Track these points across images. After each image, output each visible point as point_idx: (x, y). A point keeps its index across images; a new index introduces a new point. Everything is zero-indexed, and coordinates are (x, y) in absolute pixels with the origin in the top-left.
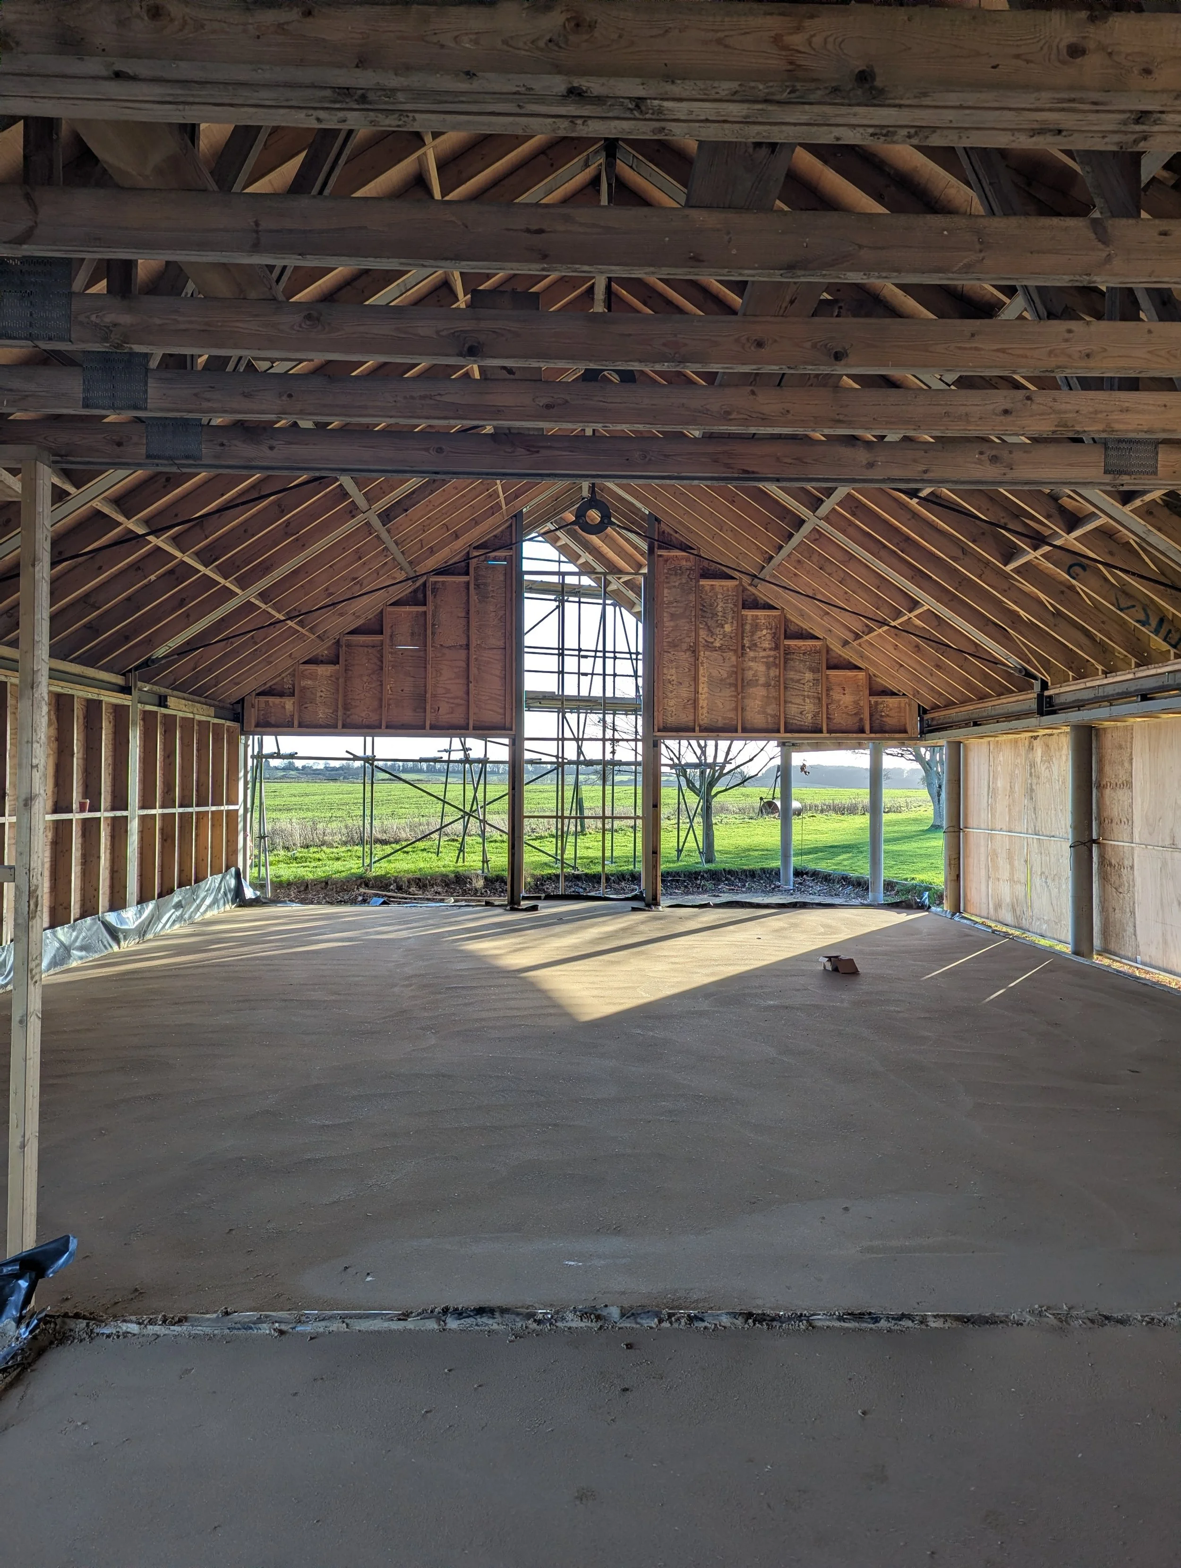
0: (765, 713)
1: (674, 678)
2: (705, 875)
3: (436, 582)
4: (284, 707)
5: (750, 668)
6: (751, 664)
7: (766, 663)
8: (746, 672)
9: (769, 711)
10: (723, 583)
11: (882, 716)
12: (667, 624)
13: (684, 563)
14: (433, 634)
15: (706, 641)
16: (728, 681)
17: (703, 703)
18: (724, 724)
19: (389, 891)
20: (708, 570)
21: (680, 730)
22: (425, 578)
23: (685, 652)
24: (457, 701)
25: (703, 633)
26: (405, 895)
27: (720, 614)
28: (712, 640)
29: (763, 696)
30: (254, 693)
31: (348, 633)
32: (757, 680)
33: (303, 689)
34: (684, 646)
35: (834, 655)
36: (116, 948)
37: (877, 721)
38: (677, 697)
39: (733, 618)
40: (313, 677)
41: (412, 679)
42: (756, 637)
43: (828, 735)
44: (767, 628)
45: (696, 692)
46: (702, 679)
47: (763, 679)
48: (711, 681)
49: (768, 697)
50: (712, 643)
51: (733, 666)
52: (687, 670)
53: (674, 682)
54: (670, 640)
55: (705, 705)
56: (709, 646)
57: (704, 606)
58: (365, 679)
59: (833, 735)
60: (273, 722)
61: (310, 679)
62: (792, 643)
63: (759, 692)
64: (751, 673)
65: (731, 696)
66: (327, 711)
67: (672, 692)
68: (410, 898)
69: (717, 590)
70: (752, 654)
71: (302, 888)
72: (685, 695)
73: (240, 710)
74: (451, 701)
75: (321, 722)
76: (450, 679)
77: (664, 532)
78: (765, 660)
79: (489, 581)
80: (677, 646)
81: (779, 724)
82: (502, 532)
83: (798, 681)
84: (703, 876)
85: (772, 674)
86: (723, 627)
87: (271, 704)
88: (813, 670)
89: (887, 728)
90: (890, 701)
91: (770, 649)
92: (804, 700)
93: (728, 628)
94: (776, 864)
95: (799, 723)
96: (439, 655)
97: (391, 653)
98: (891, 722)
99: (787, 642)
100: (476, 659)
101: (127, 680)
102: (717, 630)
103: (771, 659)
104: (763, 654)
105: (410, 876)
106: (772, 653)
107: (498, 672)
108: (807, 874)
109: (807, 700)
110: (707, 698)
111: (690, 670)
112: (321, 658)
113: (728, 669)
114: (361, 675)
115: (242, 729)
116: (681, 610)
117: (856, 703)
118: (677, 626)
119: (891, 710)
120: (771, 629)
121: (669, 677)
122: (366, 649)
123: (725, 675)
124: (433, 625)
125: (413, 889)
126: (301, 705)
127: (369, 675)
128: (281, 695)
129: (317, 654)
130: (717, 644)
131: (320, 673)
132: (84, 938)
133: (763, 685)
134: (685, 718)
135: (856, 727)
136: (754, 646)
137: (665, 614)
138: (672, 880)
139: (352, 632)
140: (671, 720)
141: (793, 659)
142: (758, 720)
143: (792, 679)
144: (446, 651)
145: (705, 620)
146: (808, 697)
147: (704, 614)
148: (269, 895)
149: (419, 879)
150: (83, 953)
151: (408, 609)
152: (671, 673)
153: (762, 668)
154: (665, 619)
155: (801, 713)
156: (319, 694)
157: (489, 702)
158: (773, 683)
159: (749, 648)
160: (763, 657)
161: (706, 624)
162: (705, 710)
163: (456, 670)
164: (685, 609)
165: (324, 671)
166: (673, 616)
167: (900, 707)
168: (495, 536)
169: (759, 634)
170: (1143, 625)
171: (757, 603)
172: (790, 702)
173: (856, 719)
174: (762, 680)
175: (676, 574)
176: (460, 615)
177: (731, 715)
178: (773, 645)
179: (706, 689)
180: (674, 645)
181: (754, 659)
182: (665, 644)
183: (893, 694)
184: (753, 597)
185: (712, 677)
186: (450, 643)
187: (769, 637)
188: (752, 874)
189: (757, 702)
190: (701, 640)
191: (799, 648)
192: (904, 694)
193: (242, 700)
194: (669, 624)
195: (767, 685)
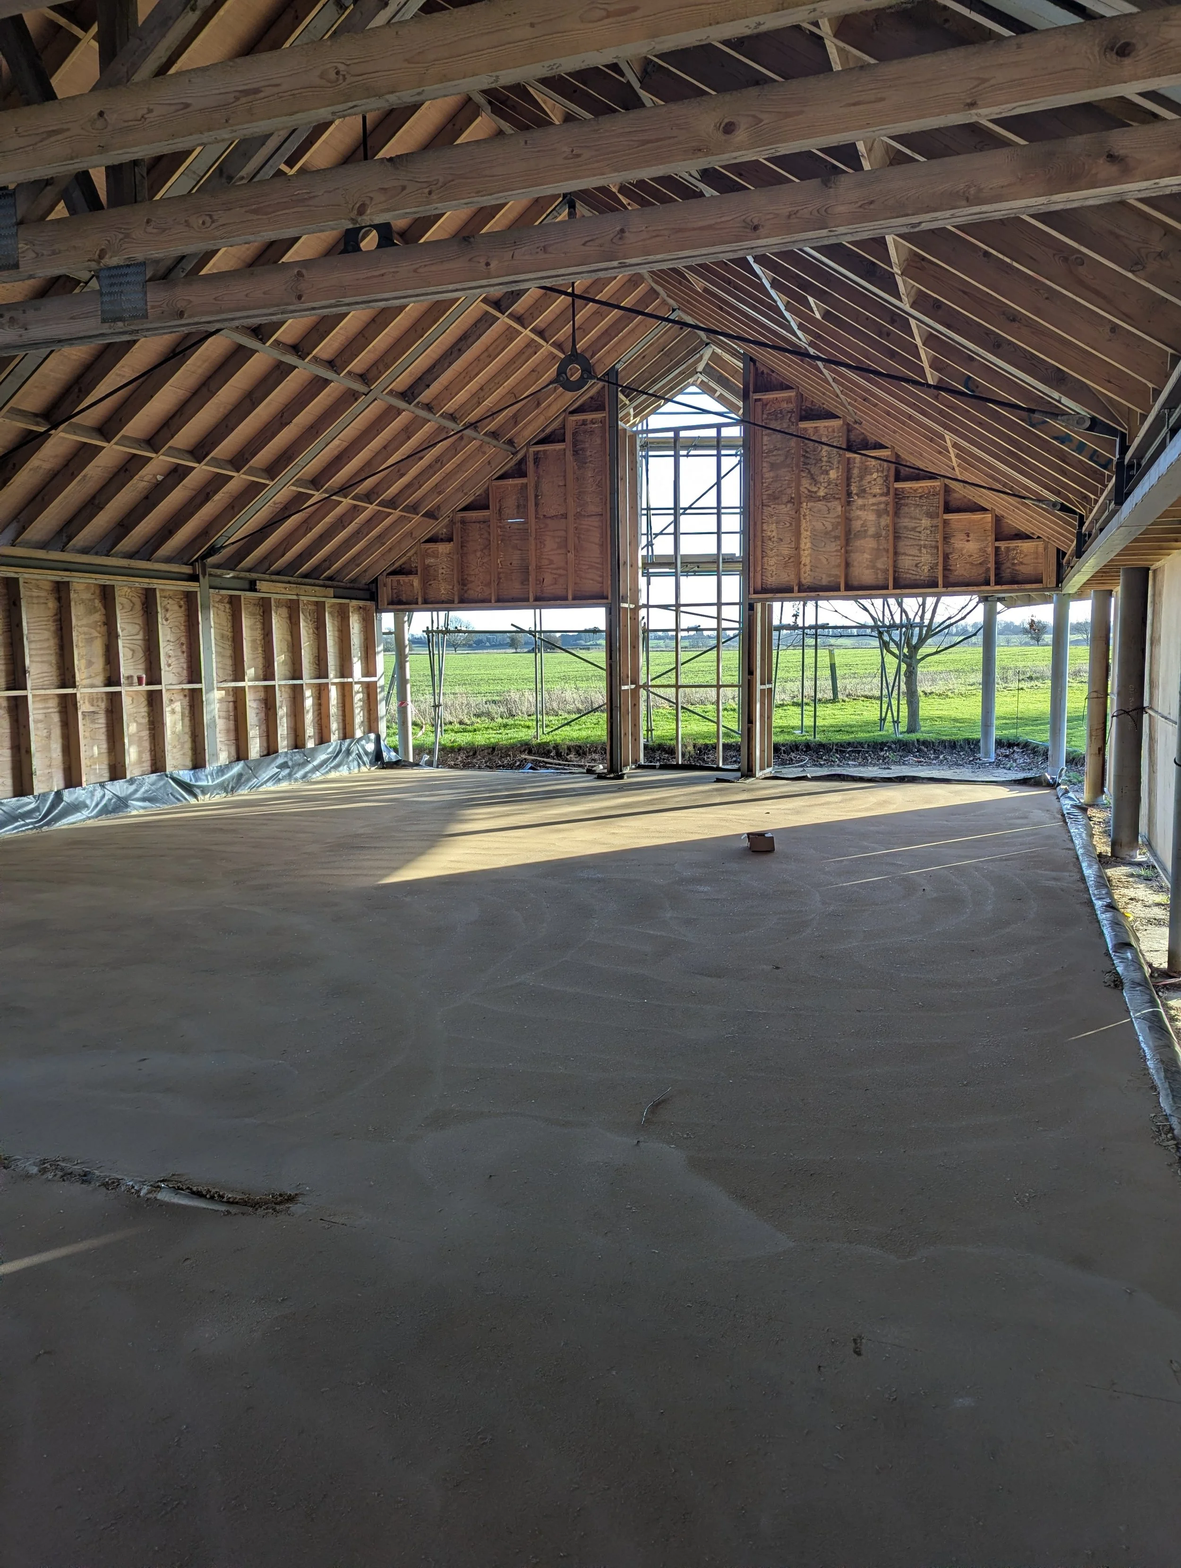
0: (874, 567)
1: (774, 534)
2: (893, 746)
3: (538, 452)
4: (412, 585)
5: (858, 518)
6: (859, 513)
7: (877, 510)
8: (853, 522)
9: (879, 565)
10: (826, 424)
11: (1013, 564)
12: (767, 475)
13: (785, 406)
14: (537, 505)
15: (809, 491)
16: (833, 534)
17: (806, 560)
18: (829, 582)
19: (548, 758)
20: (812, 410)
21: (784, 591)
22: (525, 449)
23: (786, 504)
24: (559, 572)
25: (806, 483)
26: (561, 762)
27: (825, 459)
28: (815, 489)
29: (873, 549)
30: (385, 573)
31: (460, 511)
32: (866, 531)
33: (427, 568)
34: (785, 499)
35: (956, 495)
36: (193, 801)
37: (1008, 570)
38: (777, 556)
39: (839, 462)
40: (435, 555)
41: (519, 552)
42: (864, 482)
43: (944, 590)
44: (878, 472)
45: (797, 548)
46: (804, 534)
47: (873, 529)
48: (814, 537)
49: (878, 549)
50: (816, 492)
51: (838, 517)
52: (788, 525)
53: (775, 539)
54: (769, 492)
55: (808, 562)
56: (812, 497)
57: (807, 452)
58: (479, 554)
59: (950, 589)
60: (404, 600)
61: (433, 557)
62: (907, 485)
63: (868, 544)
64: (860, 522)
65: (836, 551)
66: (448, 587)
67: (772, 550)
68: (565, 765)
69: (821, 432)
70: (860, 502)
71: (471, 754)
72: (786, 552)
73: (374, 590)
74: (554, 571)
75: (443, 598)
76: (552, 550)
77: (763, 373)
78: (875, 507)
79: (587, 445)
80: (778, 498)
81: (887, 579)
82: (598, 393)
83: (914, 529)
84: (890, 747)
85: (883, 523)
86: (827, 473)
87: (402, 582)
88: (930, 515)
89: (1020, 578)
90: (1025, 546)
91: (882, 495)
92: (920, 550)
93: (833, 474)
94: (977, 735)
95: (914, 577)
96: (542, 526)
97: (500, 527)
98: (1026, 570)
99: (898, 485)
100: (576, 528)
101: (194, 569)
102: (821, 478)
103: (882, 506)
104: (873, 500)
105: (572, 743)
106: (883, 499)
107: (597, 540)
108: (1018, 745)
109: (924, 551)
110: (810, 555)
111: (791, 524)
112: (441, 536)
113: (833, 520)
114: (475, 551)
115: (377, 608)
116: (782, 458)
117: (983, 550)
118: (777, 476)
119: (1026, 556)
120: (882, 472)
121: (769, 534)
122: (478, 525)
123: (830, 528)
124: (536, 496)
125: (572, 756)
126: (425, 583)
127: (482, 550)
128: (409, 573)
129: (437, 533)
130: (821, 493)
131: (440, 551)
132: (147, 791)
133: (874, 536)
134: (785, 577)
135: (981, 579)
136: (862, 492)
137: (765, 465)
138: (852, 751)
139: (465, 509)
140: (772, 581)
141: (907, 505)
142: (866, 576)
143: (905, 527)
144: (549, 521)
145: (809, 467)
146: (925, 547)
147: (807, 461)
148: (411, 760)
149: (580, 747)
150: (147, 804)
151: (511, 481)
152: (771, 530)
153: (871, 517)
154: (765, 470)
155: (916, 566)
156: (441, 571)
157: (590, 570)
158: (884, 533)
159: (857, 494)
160: (873, 504)
161: (809, 472)
162: (808, 568)
163: (558, 540)
164: (786, 457)
165: (443, 548)
166: (773, 466)
167: (1037, 553)
168: (591, 398)
169: (868, 478)
170: (1062, 443)
171: (867, 443)
172: (905, 554)
173: (982, 570)
174: (872, 531)
175: (776, 420)
176: (561, 484)
177: (835, 571)
178: (885, 490)
179: (809, 545)
180: (774, 498)
181: (863, 507)
182: (765, 497)
183: (1027, 537)
184: (861, 437)
185: (815, 530)
186: (553, 513)
187: (880, 481)
188: (953, 746)
189: (866, 556)
190: (802, 489)
191: (915, 491)
192: (1039, 537)
193: (375, 581)
194: (769, 475)
195: (877, 536)
